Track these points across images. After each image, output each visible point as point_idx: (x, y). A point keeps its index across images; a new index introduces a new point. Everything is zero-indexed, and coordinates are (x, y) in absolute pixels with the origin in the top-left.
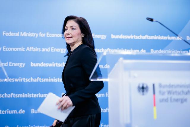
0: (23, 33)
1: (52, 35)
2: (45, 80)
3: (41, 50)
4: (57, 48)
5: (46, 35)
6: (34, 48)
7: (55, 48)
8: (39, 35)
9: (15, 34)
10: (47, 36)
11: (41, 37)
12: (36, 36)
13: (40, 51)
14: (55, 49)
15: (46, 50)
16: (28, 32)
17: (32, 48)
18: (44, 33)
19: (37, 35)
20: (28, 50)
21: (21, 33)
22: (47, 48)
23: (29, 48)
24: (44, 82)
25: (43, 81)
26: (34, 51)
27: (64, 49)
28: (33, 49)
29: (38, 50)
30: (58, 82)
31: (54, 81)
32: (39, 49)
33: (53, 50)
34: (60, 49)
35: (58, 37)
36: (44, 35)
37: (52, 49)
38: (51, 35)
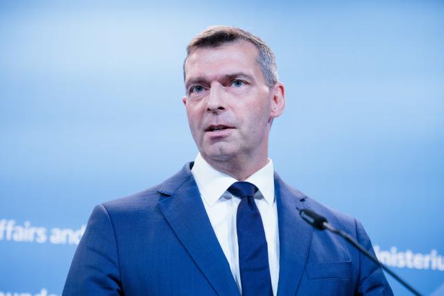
3: (49, 234)
6: (20, 229)
13: (42, 239)
15: (68, 237)
17: (10, 228)
26: (17, 238)
28: (13, 232)
29: (36, 235)
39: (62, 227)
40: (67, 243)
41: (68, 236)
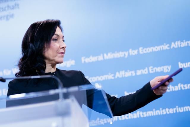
0: (107, 54)
1: (147, 49)
2: (149, 114)
3: (136, 72)
4: (157, 67)
5: (138, 52)
7: (154, 67)
8: (129, 53)
9: (98, 58)
10: (141, 52)
11: (132, 55)
12: (125, 55)
13: (134, 74)
14: (154, 69)
16: (113, 52)
18: (135, 49)
19: (127, 54)
20: (118, 77)
21: (105, 55)
22: (144, 69)
23: (119, 73)
24: (147, 117)
25: (145, 116)
27: (168, 67)
29: (132, 74)
30: (167, 114)
31: (162, 113)
32: (133, 72)
33: (153, 71)
34: (162, 67)
35: (156, 50)
36: (136, 52)
37: (150, 70)
38: (146, 51)
39: (139, 69)
40: (142, 74)
41: (142, 72)
